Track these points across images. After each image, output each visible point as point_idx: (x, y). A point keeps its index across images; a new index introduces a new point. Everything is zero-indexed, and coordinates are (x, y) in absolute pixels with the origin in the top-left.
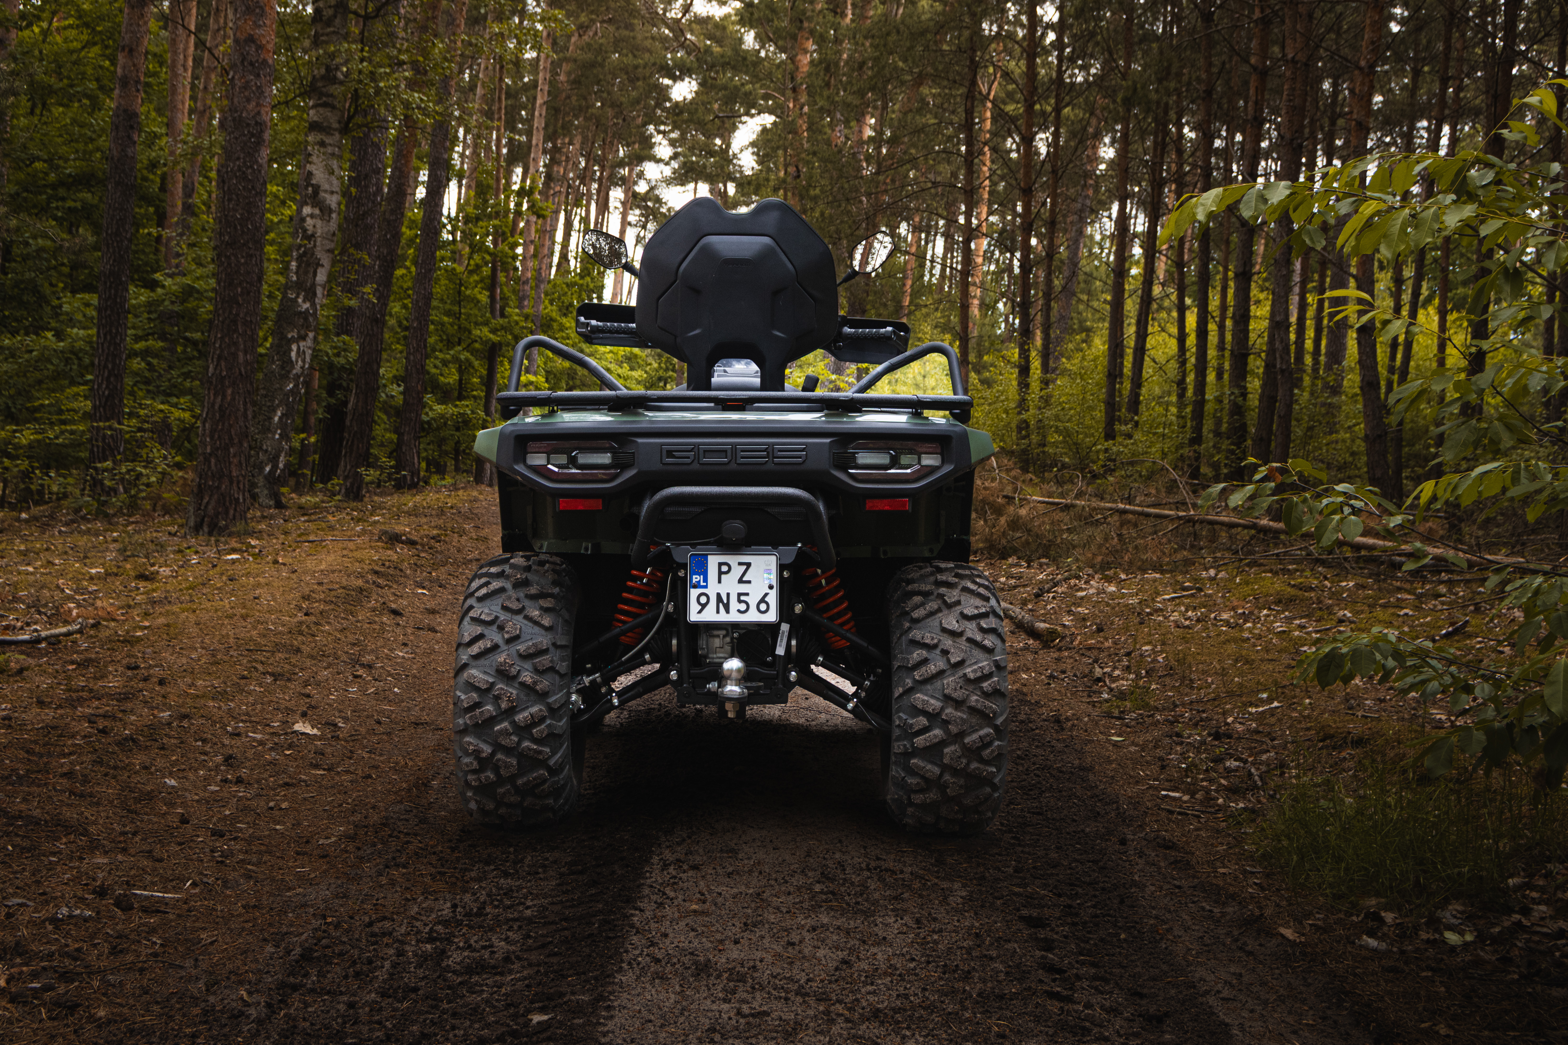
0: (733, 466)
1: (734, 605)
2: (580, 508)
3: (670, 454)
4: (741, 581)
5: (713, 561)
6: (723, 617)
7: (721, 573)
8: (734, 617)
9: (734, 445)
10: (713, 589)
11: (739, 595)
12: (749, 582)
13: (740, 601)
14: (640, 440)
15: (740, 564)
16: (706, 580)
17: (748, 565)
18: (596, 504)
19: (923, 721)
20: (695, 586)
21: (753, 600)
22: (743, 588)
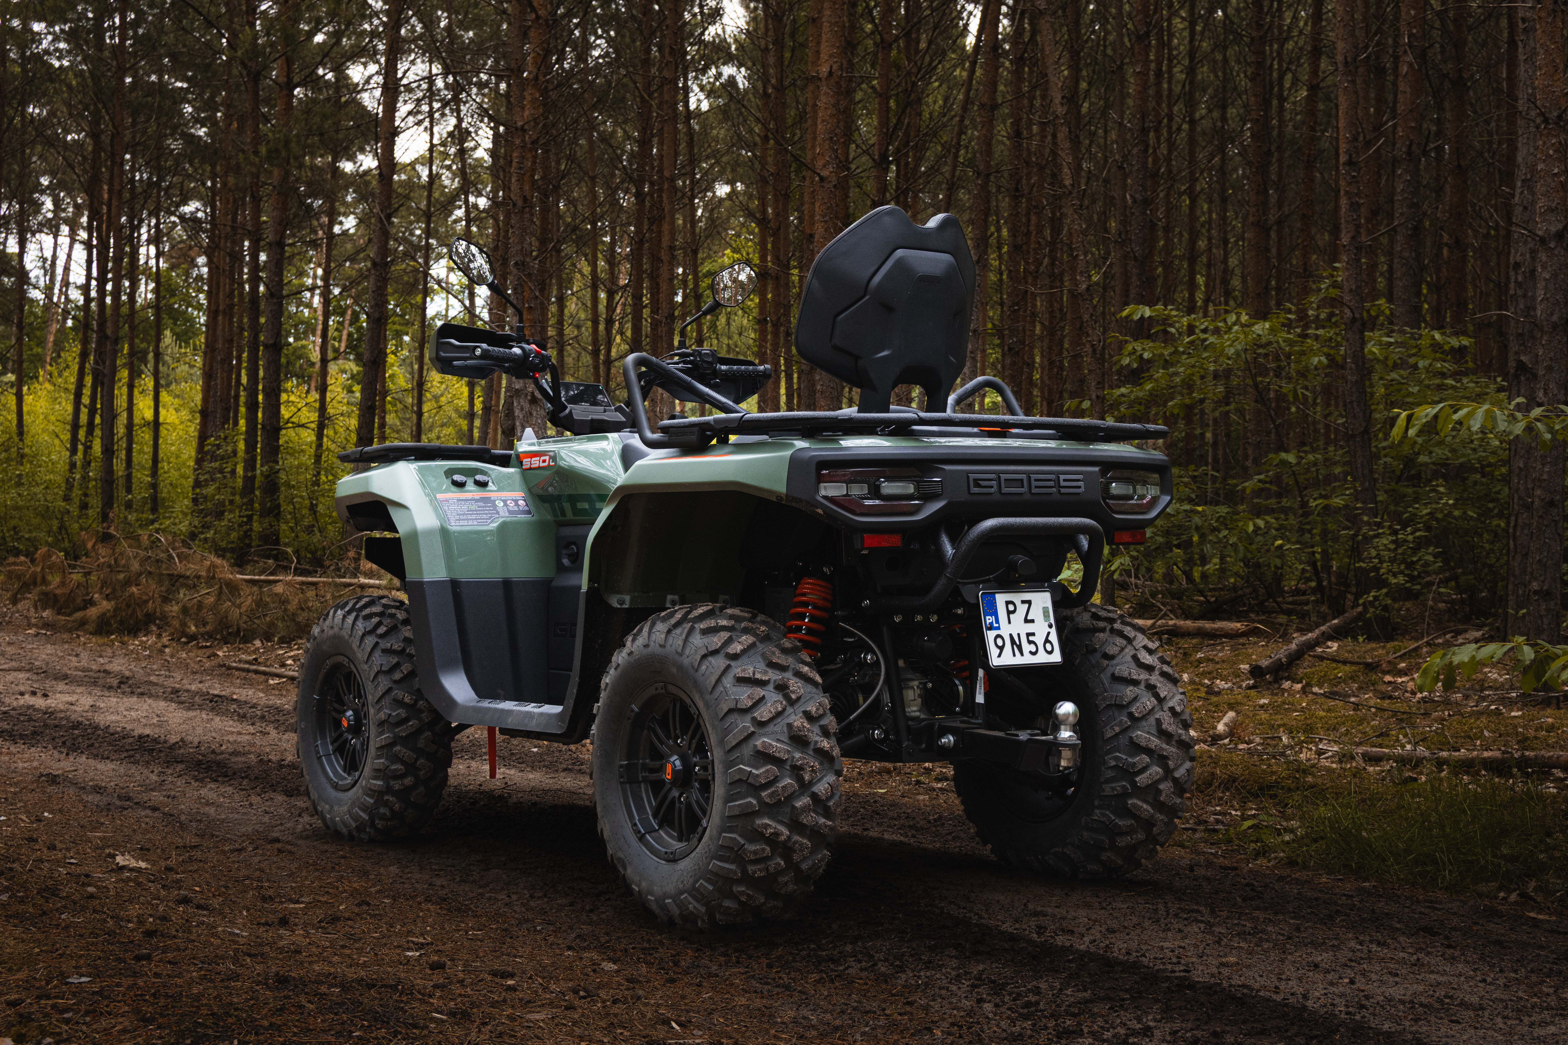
0: (1028, 497)
1: (1027, 648)
2: (884, 544)
3: (977, 483)
4: (1027, 621)
5: (1001, 599)
6: (1018, 660)
7: (1009, 613)
8: (1027, 659)
9: (1028, 474)
10: (1006, 630)
11: (1028, 635)
12: (1032, 621)
13: (1030, 642)
14: (947, 467)
15: (1023, 602)
16: (997, 621)
17: (1029, 602)
18: (895, 541)
19: (1146, 759)
20: (991, 628)
21: (1039, 639)
22: (1030, 628)
